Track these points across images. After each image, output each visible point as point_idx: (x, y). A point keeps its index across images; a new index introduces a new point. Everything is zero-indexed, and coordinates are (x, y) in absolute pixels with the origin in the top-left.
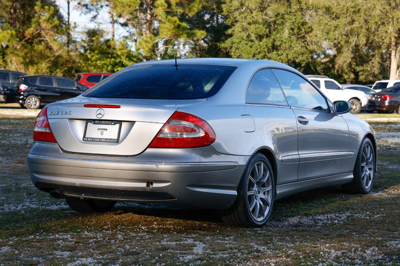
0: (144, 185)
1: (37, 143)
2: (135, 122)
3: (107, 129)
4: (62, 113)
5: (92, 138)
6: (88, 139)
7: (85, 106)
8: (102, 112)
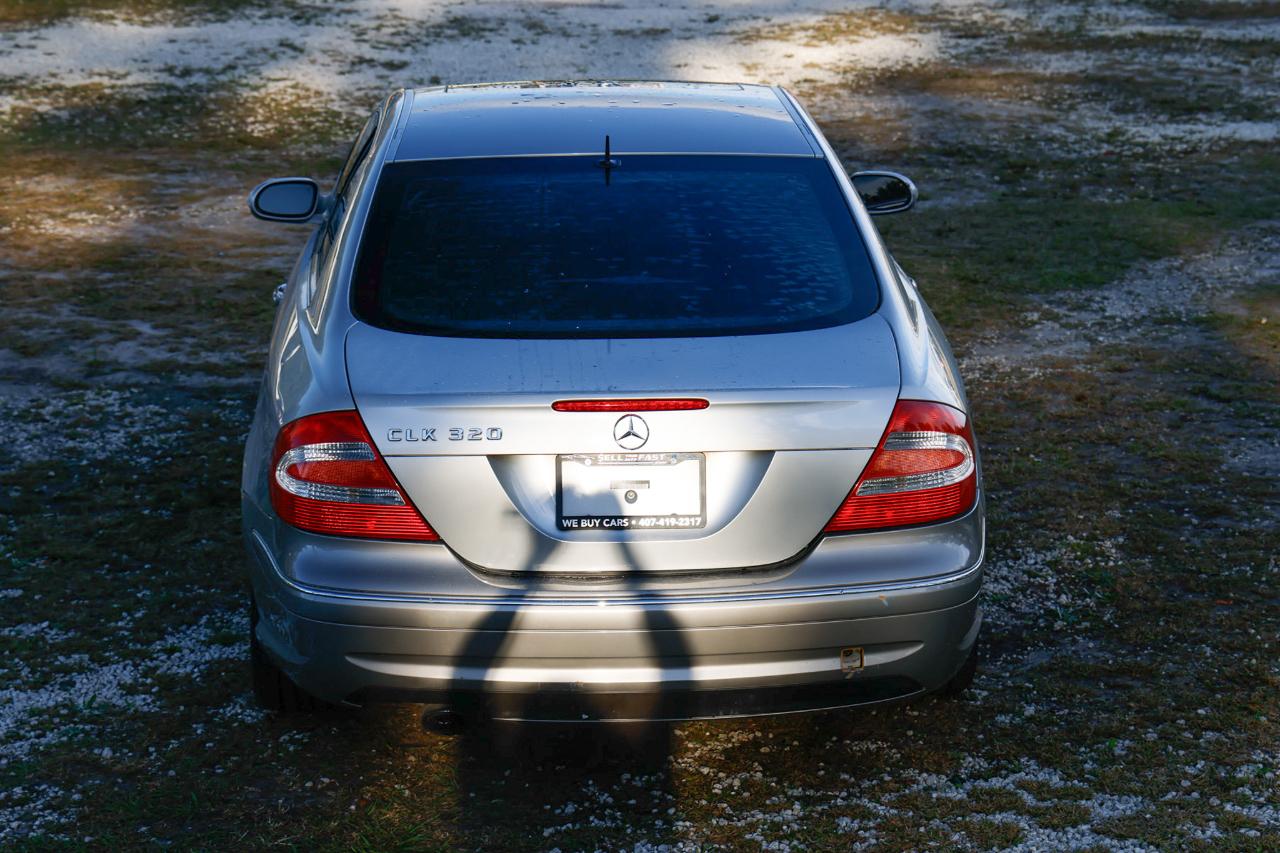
0: (833, 664)
2: (773, 452)
3: (648, 482)
4: (455, 435)
5: (597, 518)
6: (579, 523)
7: (556, 407)
8: (639, 428)
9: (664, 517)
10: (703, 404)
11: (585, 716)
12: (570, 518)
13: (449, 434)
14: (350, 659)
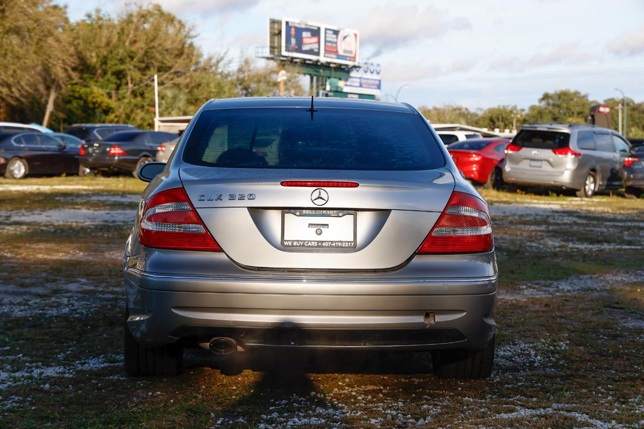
0: (420, 319)
1: (157, 253)
2: (390, 210)
3: (327, 225)
4: (232, 197)
5: (302, 241)
6: (292, 244)
7: (283, 184)
8: (324, 195)
9: (335, 242)
10: (356, 185)
11: (292, 343)
12: (287, 241)
13: (229, 197)
14: (173, 310)
